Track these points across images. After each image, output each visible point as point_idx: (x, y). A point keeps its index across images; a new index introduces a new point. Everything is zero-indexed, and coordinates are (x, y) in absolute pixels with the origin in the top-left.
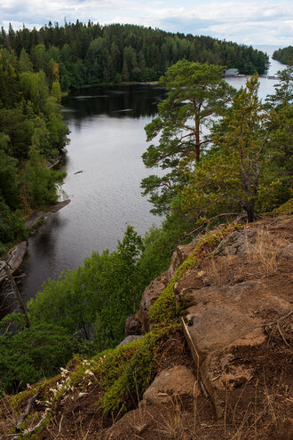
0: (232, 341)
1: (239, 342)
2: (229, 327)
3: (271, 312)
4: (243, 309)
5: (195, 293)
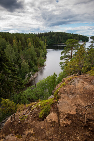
1: (69, 112)
3: (79, 105)
4: (72, 102)
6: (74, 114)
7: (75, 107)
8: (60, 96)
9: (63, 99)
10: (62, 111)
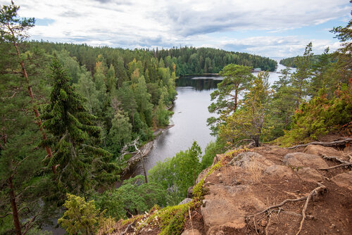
0: (225, 223)
1: (229, 224)
2: (225, 213)
3: (252, 208)
4: (235, 202)
5: (211, 186)
6: (241, 227)
7: (243, 213)
8: (208, 190)
9: (215, 195)
10: (211, 221)
